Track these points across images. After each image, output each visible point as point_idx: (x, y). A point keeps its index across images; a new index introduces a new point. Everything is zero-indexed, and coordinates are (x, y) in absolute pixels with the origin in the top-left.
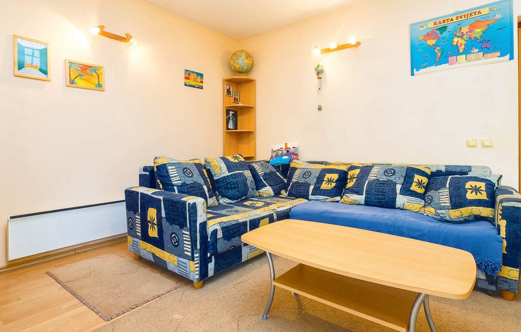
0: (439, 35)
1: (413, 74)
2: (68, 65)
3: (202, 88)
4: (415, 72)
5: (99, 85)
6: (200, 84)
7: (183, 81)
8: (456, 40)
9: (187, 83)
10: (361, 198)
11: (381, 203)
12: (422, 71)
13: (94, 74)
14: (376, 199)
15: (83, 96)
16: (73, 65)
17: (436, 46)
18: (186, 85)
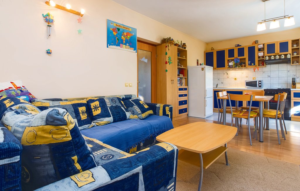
0: (117, 31)
1: (108, 47)
4: (109, 46)
8: (122, 36)
10: (111, 119)
11: (121, 118)
12: (111, 46)
14: (118, 117)
17: (116, 36)
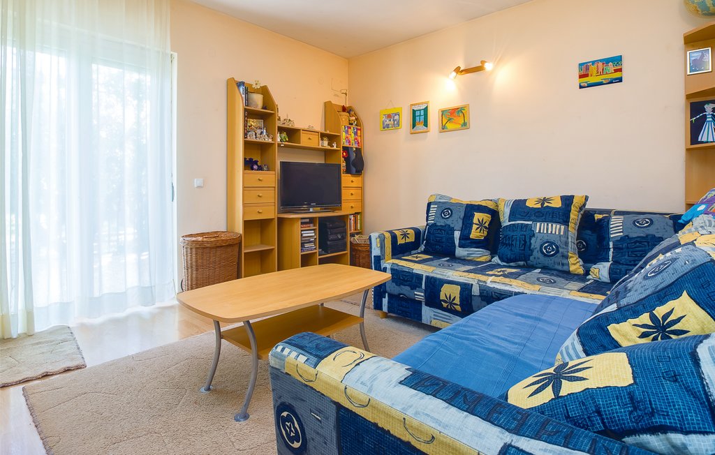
2: (441, 113)
3: (620, 80)
5: (465, 124)
6: (617, 75)
7: (577, 81)
9: (582, 84)
13: (461, 114)
15: (456, 138)
16: (445, 113)
18: (581, 87)
